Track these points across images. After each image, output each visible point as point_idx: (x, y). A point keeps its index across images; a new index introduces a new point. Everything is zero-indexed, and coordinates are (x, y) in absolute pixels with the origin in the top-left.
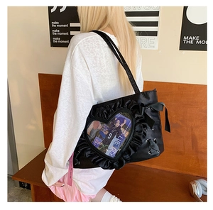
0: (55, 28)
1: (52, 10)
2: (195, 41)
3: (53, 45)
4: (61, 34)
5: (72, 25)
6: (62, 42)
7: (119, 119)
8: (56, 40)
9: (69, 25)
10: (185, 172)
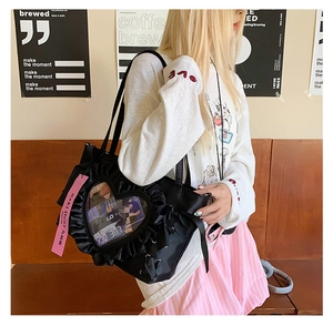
1: (24, 42)
3: (26, 93)
4: (40, 77)
5: (58, 64)
6: (40, 89)
7: (134, 203)
8: (30, 87)
9: (53, 64)
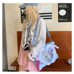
0: (23, 18)
2: (62, 20)
3: (22, 23)
10: (64, 58)
